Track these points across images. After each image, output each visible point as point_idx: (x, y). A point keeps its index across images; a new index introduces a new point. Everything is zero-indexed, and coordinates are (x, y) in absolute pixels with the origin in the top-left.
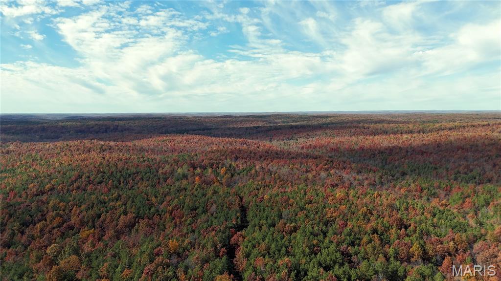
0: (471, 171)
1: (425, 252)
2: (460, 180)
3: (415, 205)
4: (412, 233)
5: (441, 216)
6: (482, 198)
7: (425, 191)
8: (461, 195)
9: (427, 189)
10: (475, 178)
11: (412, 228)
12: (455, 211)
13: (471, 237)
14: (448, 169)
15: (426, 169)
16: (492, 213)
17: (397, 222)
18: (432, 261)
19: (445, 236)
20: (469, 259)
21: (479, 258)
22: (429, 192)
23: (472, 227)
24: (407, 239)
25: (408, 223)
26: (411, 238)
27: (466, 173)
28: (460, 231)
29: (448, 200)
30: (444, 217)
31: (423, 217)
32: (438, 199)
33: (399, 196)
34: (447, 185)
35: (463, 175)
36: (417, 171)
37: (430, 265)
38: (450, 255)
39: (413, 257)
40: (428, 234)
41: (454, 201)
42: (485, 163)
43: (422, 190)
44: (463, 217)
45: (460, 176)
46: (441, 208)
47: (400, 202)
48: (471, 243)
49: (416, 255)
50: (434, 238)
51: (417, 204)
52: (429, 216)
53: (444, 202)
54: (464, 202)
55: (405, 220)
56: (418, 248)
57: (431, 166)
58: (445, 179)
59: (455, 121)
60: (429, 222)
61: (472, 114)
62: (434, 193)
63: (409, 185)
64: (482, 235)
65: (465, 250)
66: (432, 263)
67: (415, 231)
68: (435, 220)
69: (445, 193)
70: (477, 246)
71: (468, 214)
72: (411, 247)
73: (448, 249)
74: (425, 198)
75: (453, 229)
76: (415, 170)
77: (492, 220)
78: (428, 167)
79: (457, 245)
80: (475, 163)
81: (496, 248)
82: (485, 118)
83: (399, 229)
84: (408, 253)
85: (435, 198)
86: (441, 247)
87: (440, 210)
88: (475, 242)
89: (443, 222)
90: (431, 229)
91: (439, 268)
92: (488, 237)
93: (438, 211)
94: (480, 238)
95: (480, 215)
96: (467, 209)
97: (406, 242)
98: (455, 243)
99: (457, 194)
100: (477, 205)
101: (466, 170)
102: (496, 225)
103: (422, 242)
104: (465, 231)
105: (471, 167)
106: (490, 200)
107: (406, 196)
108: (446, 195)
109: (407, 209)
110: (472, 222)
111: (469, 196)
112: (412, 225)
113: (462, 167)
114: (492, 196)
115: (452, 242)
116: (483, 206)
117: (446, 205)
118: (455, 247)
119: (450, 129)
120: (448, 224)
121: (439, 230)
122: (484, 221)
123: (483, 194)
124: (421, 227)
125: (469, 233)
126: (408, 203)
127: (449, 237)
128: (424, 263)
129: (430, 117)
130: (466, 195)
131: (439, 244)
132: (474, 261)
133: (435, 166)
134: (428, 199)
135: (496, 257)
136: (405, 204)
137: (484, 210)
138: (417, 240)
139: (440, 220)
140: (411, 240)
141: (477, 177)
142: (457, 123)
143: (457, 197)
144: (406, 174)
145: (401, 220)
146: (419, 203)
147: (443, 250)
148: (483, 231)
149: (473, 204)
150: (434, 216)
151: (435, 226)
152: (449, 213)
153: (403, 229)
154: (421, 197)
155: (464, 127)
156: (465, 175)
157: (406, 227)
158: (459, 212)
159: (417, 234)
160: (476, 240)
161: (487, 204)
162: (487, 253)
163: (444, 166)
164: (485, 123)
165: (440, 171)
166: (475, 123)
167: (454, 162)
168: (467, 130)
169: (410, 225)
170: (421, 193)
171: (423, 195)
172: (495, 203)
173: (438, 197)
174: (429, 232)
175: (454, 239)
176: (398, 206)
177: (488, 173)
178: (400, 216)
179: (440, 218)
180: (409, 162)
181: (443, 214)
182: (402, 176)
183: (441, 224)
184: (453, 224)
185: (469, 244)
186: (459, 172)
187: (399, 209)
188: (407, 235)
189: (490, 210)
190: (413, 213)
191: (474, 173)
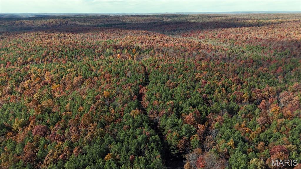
0: (285, 50)
1: (251, 97)
2: (277, 56)
3: (248, 71)
4: (245, 87)
5: (263, 77)
6: (288, 67)
7: (255, 63)
8: (276, 65)
9: (256, 61)
10: (286, 54)
11: (245, 84)
12: (272, 74)
13: (279, 89)
14: (270, 49)
15: (257, 49)
16: (293, 75)
17: (236, 81)
18: (255, 102)
19: (263, 88)
20: (276, 101)
21: (282, 101)
22: (257, 63)
23: (280, 83)
24: (241, 90)
25: (243, 81)
26: (244, 89)
27: (281, 51)
28: (273, 86)
29: (268, 68)
30: (265, 77)
31: (252, 78)
32: (262, 67)
33: (239, 65)
34: (269, 59)
35: (279, 53)
36: (252, 50)
37: (253, 104)
38: (265, 99)
39: (244, 100)
40: (254, 87)
41: (272, 68)
42: (293, 45)
43: (253, 62)
44: (276, 78)
45: (277, 53)
46: (263, 72)
47: (239, 69)
48: (278, 92)
49: (246, 99)
50: (257, 90)
51: (250, 70)
52: (256, 77)
53: (266, 69)
54: (277, 69)
55: (241, 80)
56: (247, 95)
57: (260, 47)
58: (268, 55)
59: (278, 19)
60: (255, 81)
61: (290, 14)
62: (260, 63)
63: (246, 59)
64: (285, 88)
65: (274, 96)
66: (254, 103)
67: (246, 86)
68: (259, 79)
69: (267, 63)
70: (281, 94)
71: (279, 75)
72: (243, 95)
73: (265, 95)
74: (254, 67)
75: (269, 85)
76: (250, 50)
77: (293, 79)
78: (259, 48)
79: (270, 93)
80: (287, 45)
81: (293, 95)
82: (298, 17)
83: (237, 84)
84: (241, 98)
85: (260, 66)
86: (260, 95)
87: (262, 74)
88: (281, 92)
89: (264, 80)
90: (256, 84)
91: (258, 106)
92: (289, 89)
93: (261, 74)
94: (284, 90)
95: (286, 77)
96: (278, 73)
97: (241, 92)
98: (269, 92)
99: (274, 64)
100: (285, 70)
101: (281, 50)
102: (294, 82)
103: (250, 92)
104: (276, 85)
105: (285, 47)
106: (293, 68)
107: (243, 66)
108: (267, 65)
109: (243, 73)
110: (281, 81)
111: (281, 65)
112: (245, 82)
113: (279, 48)
114: (295, 65)
115: (267, 92)
116: (289, 71)
117: (267, 71)
118: (268, 95)
119: (275, 24)
120: (267, 81)
121: (260, 85)
122: (288, 80)
123: (289, 64)
124: (250, 84)
125: (278, 86)
126: (244, 70)
127: (266, 89)
128: (250, 104)
129: (263, 16)
130: (279, 64)
131: (259, 93)
132: (279, 102)
133: (263, 47)
134: (256, 67)
135: (292, 100)
136: (242, 70)
137: (289, 73)
138: (247, 91)
139: (262, 79)
140: (244, 91)
141: (288, 54)
142: (279, 20)
143: (274, 66)
144: (245, 52)
145: (239, 79)
146: (251, 69)
147: (261, 96)
148: (286, 86)
149: (283, 70)
150: (259, 77)
151: (258, 83)
152: (268, 75)
153: (240, 85)
154: (252, 66)
155: (284, 22)
156: (280, 53)
157: (242, 84)
158: (274, 75)
159: (247, 88)
160: (282, 91)
161: (291, 70)
162: (287, 98)
163: (269, 47)
164: (297, 20)
165: (266, 50)
166: (291, 20)
167: (275, 45)
168: (285, 24)
169: (244, 82)
170: (252, 64)
171: (254, 64)
172: (296, 69)
173: (262, 66)
174: (254, 86)
175: (268, 90)
176: (238, 71)
177: (294, 51)
178: (239, 77)
179: (262, 78)
180: (247, 45)
181: (264, 76)
182: (242, 53)
183: (263, 81)
184: (269, 81)
185: (277, 93)
186: (277, 51)
187: (239, 73)
188: (242, 88)
189: (293, 74)
190: (247, 75)
191: (286, 51)
